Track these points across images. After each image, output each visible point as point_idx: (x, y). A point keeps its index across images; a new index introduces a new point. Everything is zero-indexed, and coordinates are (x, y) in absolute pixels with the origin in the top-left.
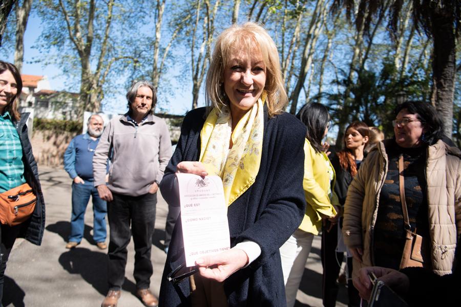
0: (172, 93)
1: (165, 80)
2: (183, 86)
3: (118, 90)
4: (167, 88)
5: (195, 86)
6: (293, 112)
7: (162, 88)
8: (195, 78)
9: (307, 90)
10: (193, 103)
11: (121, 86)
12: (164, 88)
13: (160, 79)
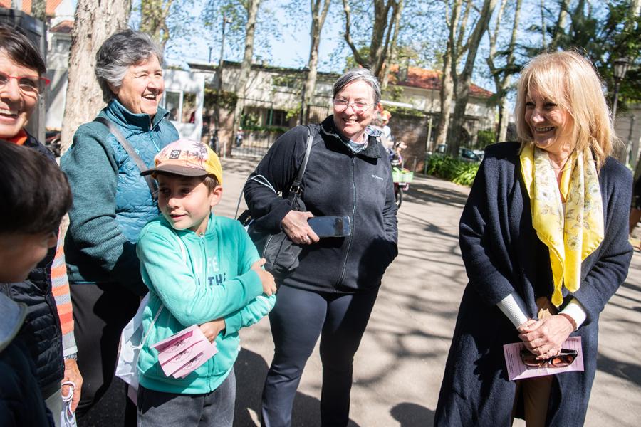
0: (277, 34)
1: (267, 11)
2: (296, 22)
3: (193, 26)
4: (270, 24)
5: (315, 22)
6: (468, 71)
7: (261, 23)
8: (315, 11)
9: (492, 35)
10: (312, 51)
11: (196, 20)
12: (264, 24)
13: (259, 10)
